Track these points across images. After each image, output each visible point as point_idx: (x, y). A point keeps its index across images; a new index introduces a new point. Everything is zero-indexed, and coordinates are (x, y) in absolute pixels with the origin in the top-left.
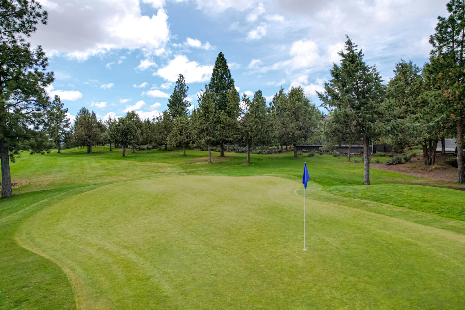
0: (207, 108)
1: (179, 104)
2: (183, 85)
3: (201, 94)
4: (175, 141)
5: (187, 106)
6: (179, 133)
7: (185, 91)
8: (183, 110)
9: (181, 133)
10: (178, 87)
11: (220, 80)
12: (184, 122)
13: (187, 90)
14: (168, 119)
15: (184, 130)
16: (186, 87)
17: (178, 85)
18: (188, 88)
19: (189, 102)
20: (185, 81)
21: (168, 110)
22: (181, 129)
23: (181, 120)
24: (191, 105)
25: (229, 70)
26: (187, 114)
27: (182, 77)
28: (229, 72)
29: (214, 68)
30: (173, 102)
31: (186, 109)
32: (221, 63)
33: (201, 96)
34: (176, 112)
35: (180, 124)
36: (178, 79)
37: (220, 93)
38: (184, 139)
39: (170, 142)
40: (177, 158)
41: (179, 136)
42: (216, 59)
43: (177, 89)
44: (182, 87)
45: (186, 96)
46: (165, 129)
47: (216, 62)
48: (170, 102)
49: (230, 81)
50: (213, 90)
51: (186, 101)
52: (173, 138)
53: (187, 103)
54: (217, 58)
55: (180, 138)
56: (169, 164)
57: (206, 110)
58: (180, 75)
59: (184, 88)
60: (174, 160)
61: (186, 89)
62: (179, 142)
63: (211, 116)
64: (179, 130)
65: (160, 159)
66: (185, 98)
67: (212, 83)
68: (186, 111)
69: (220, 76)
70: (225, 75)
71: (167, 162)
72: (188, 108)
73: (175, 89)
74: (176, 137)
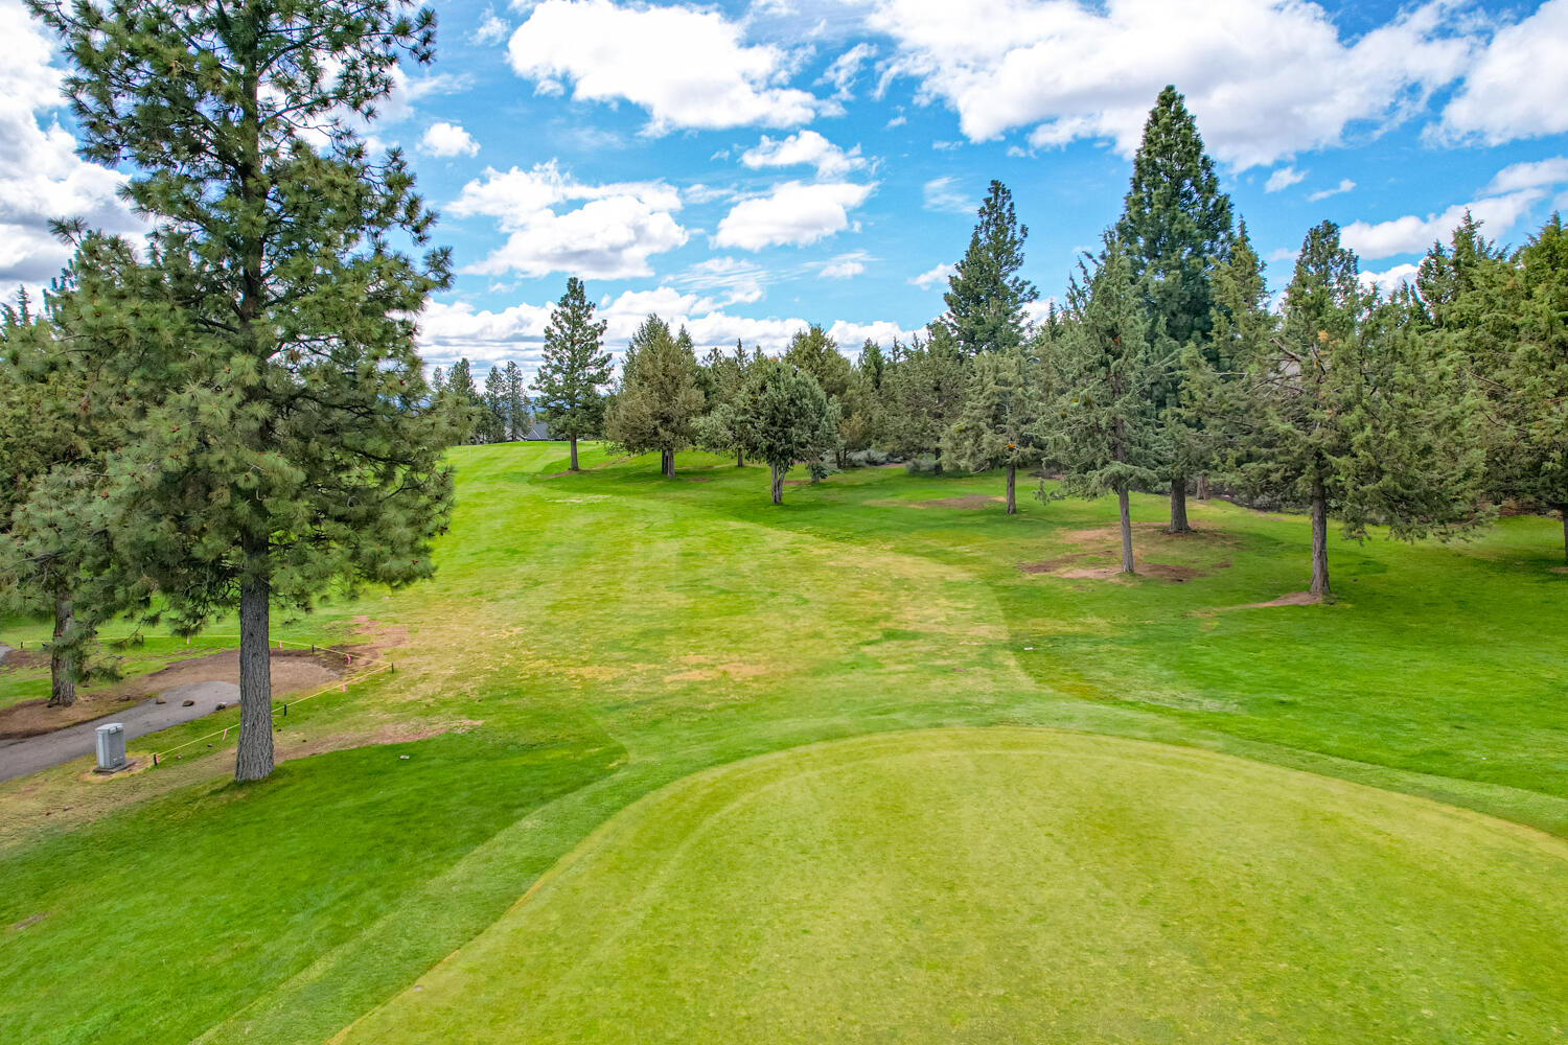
0: (1113, 332)
1: (989, 295)
2: (1006, 221)
3: (1085, 273)
4: (973, 454)
5: (1023, 301)
6: (990, 420)
7: (1015, 243)
8: (1007, 315)
9: (997, 419)
10: (987, 230)
11: (1168, 205)
12: (1010, 376)
13: (1022, 241)
14: (945, 353)
15: (1008, 410)
16: (1018, 228)
17: (988, 223)
18: (1024, 230)
19: (1028, 283)
20: (1012, 205)
21: (946, 317)
22: (998, 405)
23: (997, 370)
24: (1036, 297)
25: (1205, 160)
26: (1022, 330)
27: (1003, 193)
28: (1208, 169)
29: (1139, 155)
30: (966, 288)
31: (1019, 313)
32: (1168, 132)
33: (1087, 279)
34: (977, 323)
35: (991, 384)
36: (987, 201)
37: (1169, 258)
38: (1011, 449)
39: (954, 456)
40: (978, 525)
41: (988, 436)
42: (1148, 117)
43: (982, 236)
44: (1002, 230)
45: (1019, 262)
46: (936, 394)
47: (1148, 130)
48: (955, 287)
49: (1215, 205)
50: (1134, 247)
51: (1017, 280)
52: (966, 443)
53: (1022, 290)
54: (1154, 114)
55: (991, 444)
56: (945, 569)
57: (1109, 339)
58: (993, 182)
59: (1010, 232)
60: (968, 541)
61: (1018, 236)
62: (990, 460)
63: (1133, 369)
64: (989, 407)
65: (912, 525)
66: (1012, 270)
67: (1131, 218)
68: (1018, 322)
69: (1165, 188)
70: (1188, 182)
71: (933, 555)
72: (1026, 307)
73: (976, 234)
74: (978, 436)
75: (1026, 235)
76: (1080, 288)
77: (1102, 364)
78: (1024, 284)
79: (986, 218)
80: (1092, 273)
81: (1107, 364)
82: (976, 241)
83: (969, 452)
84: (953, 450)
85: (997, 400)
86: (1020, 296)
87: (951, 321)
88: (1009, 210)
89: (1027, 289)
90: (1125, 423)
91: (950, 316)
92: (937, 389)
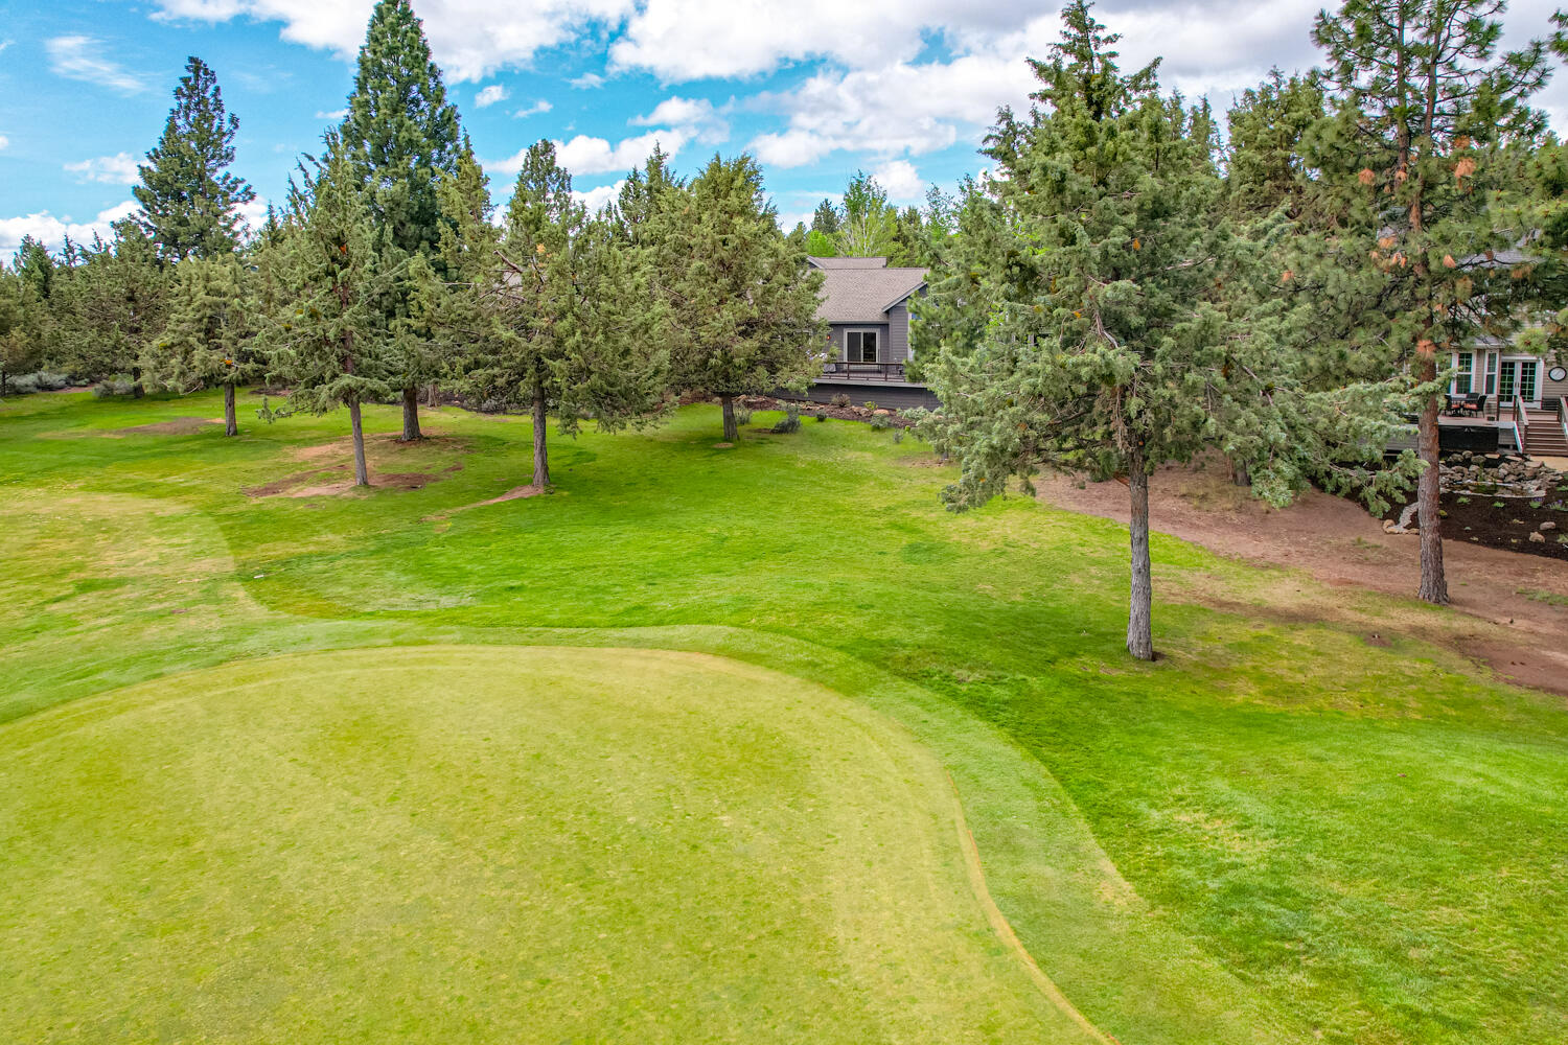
0: (339, 241)
1: (193, 192)
2: (211, 108)
3: (306, 176)
4: (182, 373)
5: (236, 201)
6: (202, 335)
7: (224, 134)
8: (217, 216)
9: (210, 333)
10: (187, 116)
11: (395, 111)
12: (224, 285)
13: (232, 133)
14: (139, 257)
15: (223, 324)
16: (226, 117)
17: (188, 107)
18: (234, 121)
19: (243, 181)
20: (217, 89)
21: (138, 215)
22: (211, 317)
23: (208, 279)
24: (252, 197)
25: (432, 67)
26: (236, 234)
27: (206, 73)
28: (436, 77)
29: (363, 53)
30: (162, 182)
31: (231, 215)
32: (395, 33)
33: (309, 183)
34: (180, 224)
35: (202, 294)
36: (185, 81)
37: (397, 166)
38: (229, 366)
39: (158, 376)
40: (194, 451)
41: (200, 352)
42: (373, 12)
43: (180, 122)
44: (206, 117)
45: (229, 157)
46: (130, 305)
47: (372, 26)
48: (148, 180)
49: (442, 115)
50: (360, 152)
51: (227, 176)
52: (173, 361)
53: (235, 188)
54: (378, 9)
55: (204, 361)
56: (154, 503)
57: (335, 248)
58: (192, 59)
59: (217, 122)
60: (181, 470)
61: (227, 126)
62: (204, 379)
63: (361, 279)
64: (200, 320)
65: (106, 458)
66: (221, 165)
67: (356, 121)
68: (231, 225)
69: (392, 92)
70: (415, 88)
71: (138, 489)
72: (240, 208)
73: (171, 120)
74: (187, 352)
75: (237, 127)
76: (301, 191)
77: (328, 274)
78: (237, 182)
79: (184, 101)
80: (314, 177)
81: (334, 274)
82: (172, 128)
83: (177, 371)
84: (156, 369)
85: (209, 312)
86: (232, 196)
87: (145, 219)
88: (214, 95)
89: (241, 188)
90: (355, 335)
91: (143, 214)
92: (130, 299)
